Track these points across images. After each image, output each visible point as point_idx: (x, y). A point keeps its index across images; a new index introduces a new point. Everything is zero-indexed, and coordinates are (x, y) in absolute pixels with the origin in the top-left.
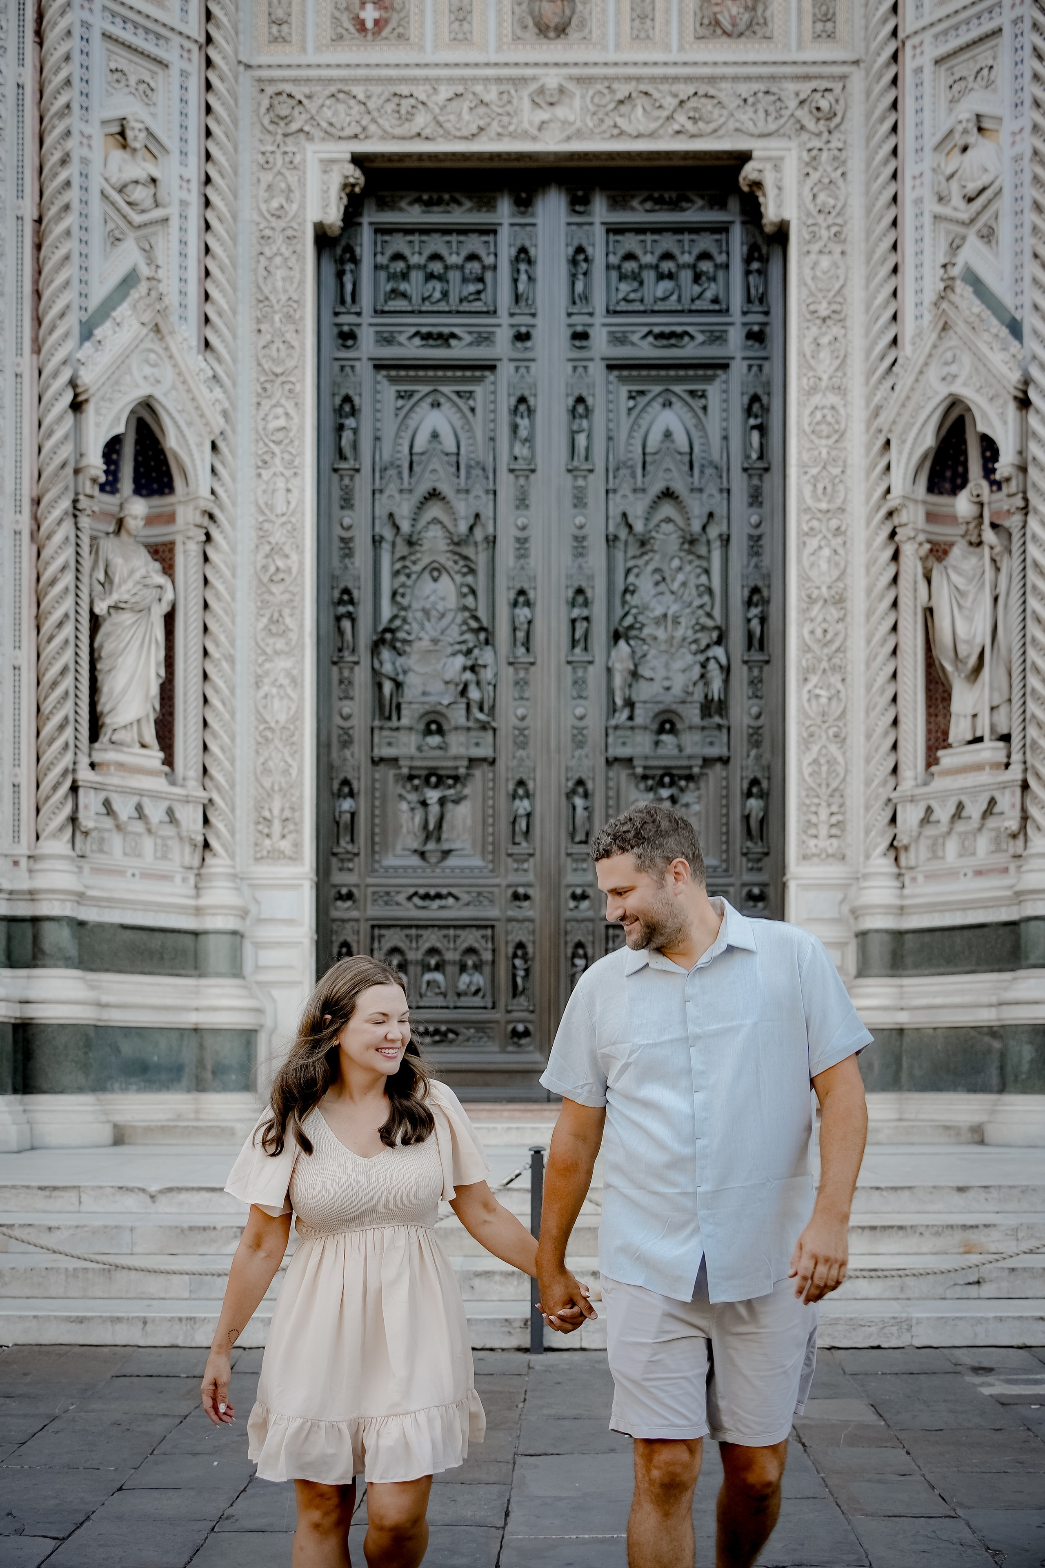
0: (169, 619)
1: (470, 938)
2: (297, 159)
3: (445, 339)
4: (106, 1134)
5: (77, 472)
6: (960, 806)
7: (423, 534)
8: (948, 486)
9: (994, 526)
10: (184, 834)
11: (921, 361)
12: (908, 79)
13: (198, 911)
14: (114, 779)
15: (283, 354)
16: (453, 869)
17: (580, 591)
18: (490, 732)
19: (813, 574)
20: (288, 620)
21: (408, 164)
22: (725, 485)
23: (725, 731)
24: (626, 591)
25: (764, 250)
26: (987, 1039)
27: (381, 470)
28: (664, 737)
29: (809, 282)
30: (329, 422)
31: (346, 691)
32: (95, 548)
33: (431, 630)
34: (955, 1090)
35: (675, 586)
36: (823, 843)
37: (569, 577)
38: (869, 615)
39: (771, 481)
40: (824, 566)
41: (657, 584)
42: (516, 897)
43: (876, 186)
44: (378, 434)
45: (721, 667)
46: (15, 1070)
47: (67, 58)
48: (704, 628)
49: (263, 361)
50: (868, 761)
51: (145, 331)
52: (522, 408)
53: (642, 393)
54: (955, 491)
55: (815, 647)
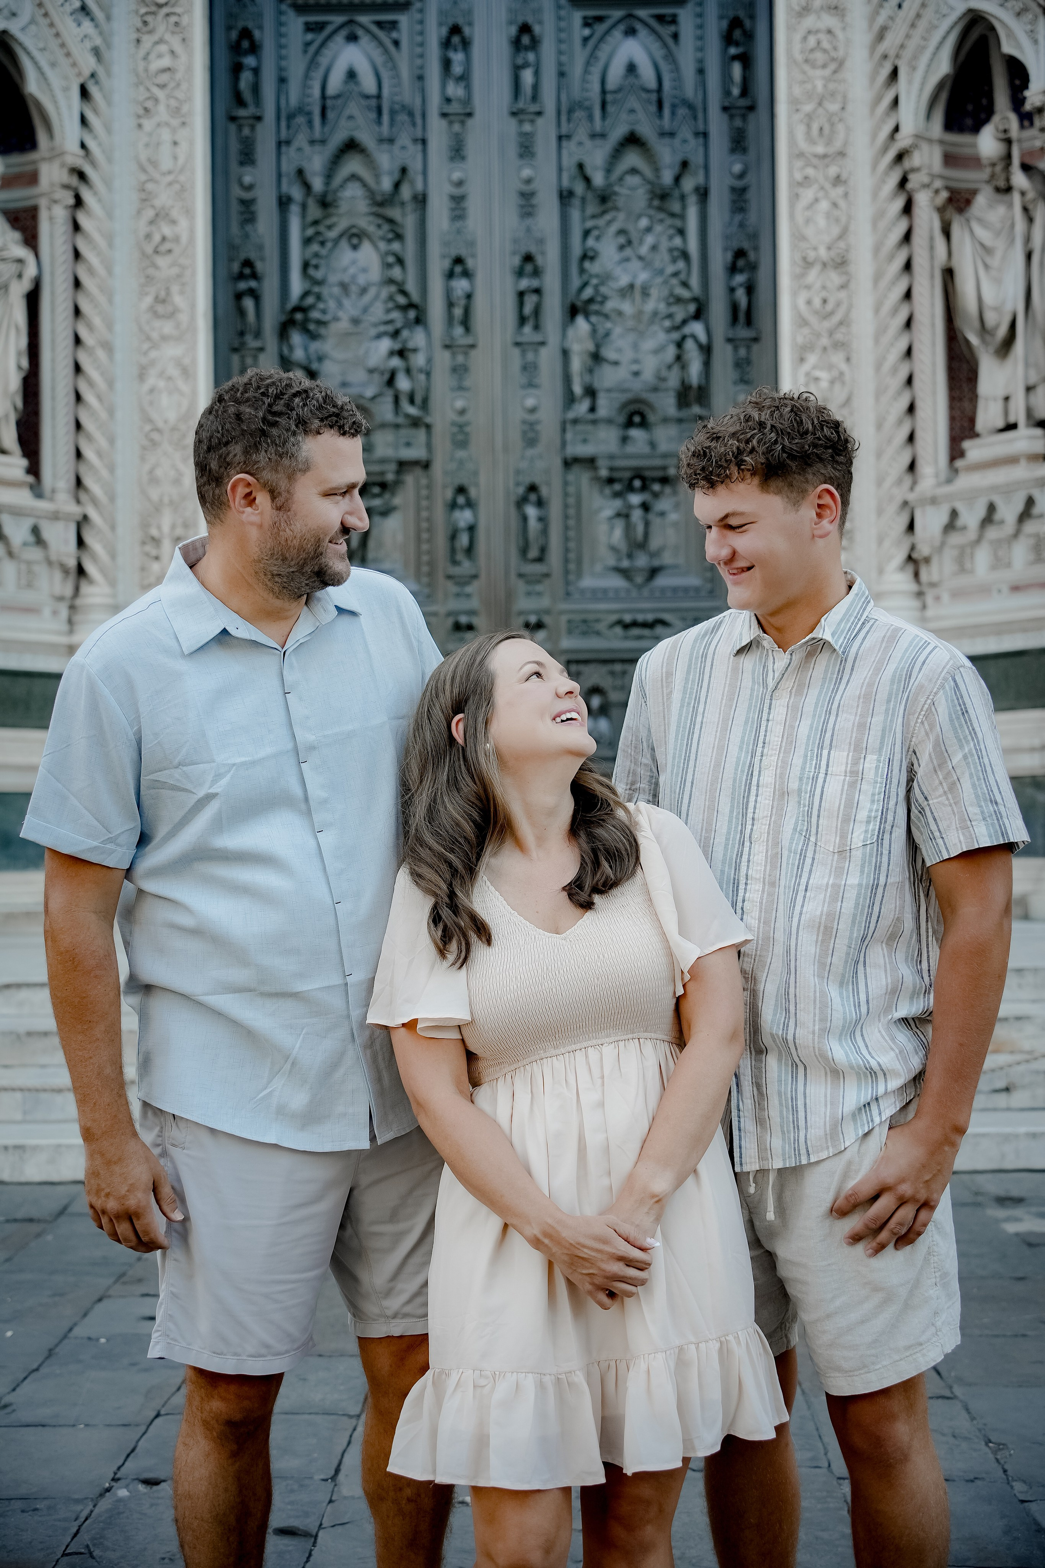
6: (991, 508)
7: (339, 194)
8: (969, 122)
9: (1026, 168)
10: (53, 558)
17: (528, 258)
18: (423, 430)
19: (809, 232)
20: (178, 300)
22: (701, 128)
24: (585, 257)
27: (287, 117)
28: (635, 433)
30: (224, 63)
35: (644, 250)
37: (515, 241)
38: (877, 277)
39: (755, 123)
40: (822, 222)
41: (622, 248)
42: (458, 627)
44: (284, 74)
45: (701, 346)
48: (679, 300)
50: (879, 455)
52: (456, 39)
54: (976, 129)
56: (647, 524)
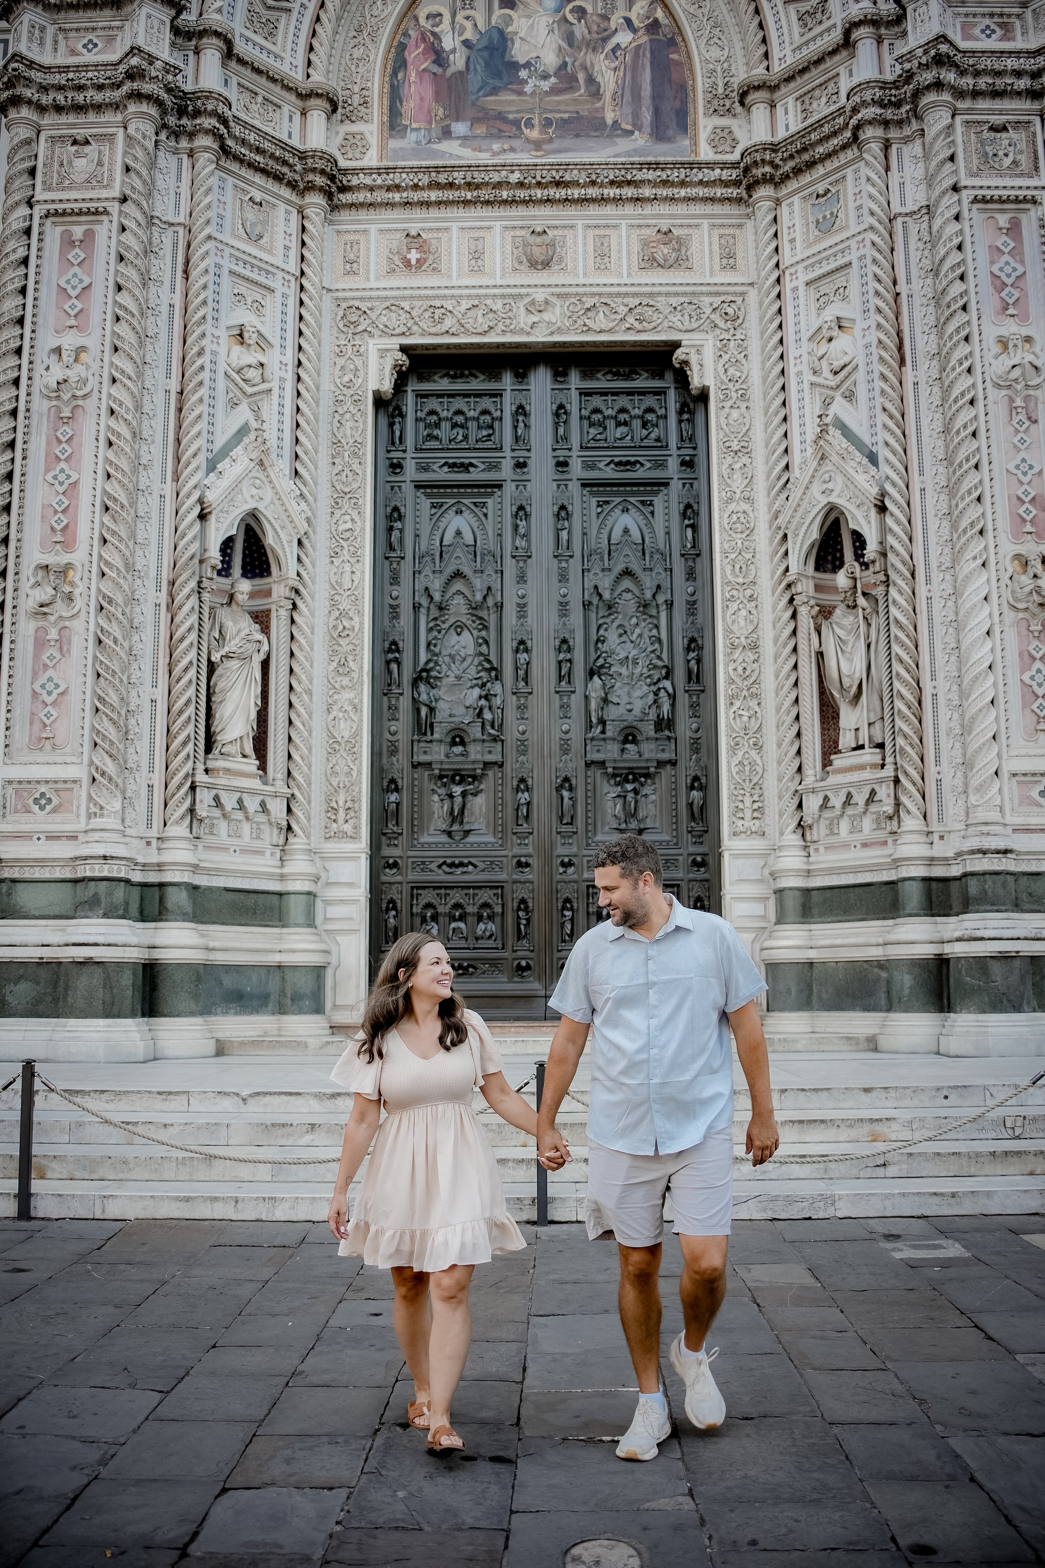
0: (265, 665)
1: (485, 896)
2: (362, 350)
3: (466, 467)
4: (210, 1047)
5: (201, 562)
6: (849, 796)
7: (450, 602)
8: (829, 566)
9: (864, 594)
10: (273, 820)
11: (807, 480)
12: (788, 295)
13: (282, 877)
14: (222, 780)
15: (350, 479)
16: (472, 844)
17: (564, 641)
18: (500, 743)
19: (735, 628)
20: (351, 664)
21: (439, 351)
22: (668, 566)
23: (673, 741)
24: (598, 641)
25: (692, 406)
26: (876, 970)
27: (419, 558)
28: (628, 746)
29: (724, 427)
31: (393, 714)
32: (212, 615)
33: (456, 670)
34: (854, 1010)
35: (634, 638)
36: (748, 823)
38: (776, 657)
39: (701, 564)
40: (742, 623)
41: (620, 636)
42: (519, 864)
43: (769, 364)
44: (418, 532)
45: (669, 695)
46: (144, 999)
47: (205, 287)
48: (655, 667)
49: (336, 484)
50: (779, 763)
51: (253, 464)
52: (521, 513)
53: (607, 502)
54: (835, 569)
55: (738, 680)
56: (636, 802)
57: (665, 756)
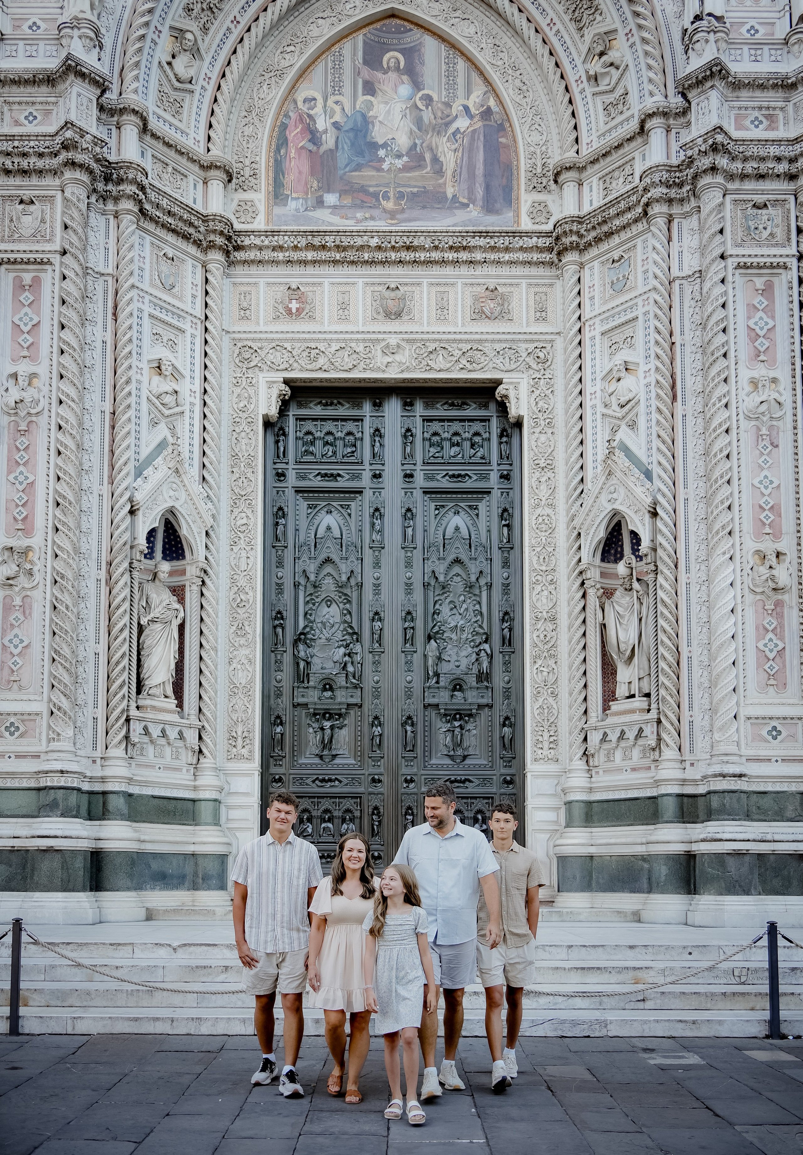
2: (254, 381)
3: (334, 477)
4: (141, 914)
5: (132, 547)
6: (622, 733)
7: (322, 582)
8: (612, 558)
9: (638, 580)
10: (188, 746)
11: (597, 491)
12: (587, 343)
13: (195, 788)
14: (150, 715)
15: (245, 484)
16: (338, 765)
17: (409, 613)
19: (538, 605)
20: (247, 628)
22: (489, 556)
24: (434, 613)
25: (509, 431)
27: (299, 547)
28: (456, 693)
29: (534, 448)
31: (279, 667)
32: (141, 589)
33: (326, 633)
35: (462, 611)
36: (546, 752)
38: (570, 627)
39: (514, 555)
40: (545, 601)
42: (374, 781)
44: (297, 527)
45: (487, 655)
46: (92, 878)
48: (477, 633)
49: (235, 488)
50: (570, 707)
51: (170, 472)
52: (377, 514)
53: (443, 506)
56: (462, 735)
57: (484, 701)
